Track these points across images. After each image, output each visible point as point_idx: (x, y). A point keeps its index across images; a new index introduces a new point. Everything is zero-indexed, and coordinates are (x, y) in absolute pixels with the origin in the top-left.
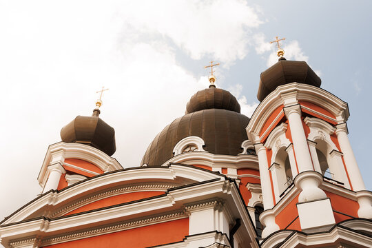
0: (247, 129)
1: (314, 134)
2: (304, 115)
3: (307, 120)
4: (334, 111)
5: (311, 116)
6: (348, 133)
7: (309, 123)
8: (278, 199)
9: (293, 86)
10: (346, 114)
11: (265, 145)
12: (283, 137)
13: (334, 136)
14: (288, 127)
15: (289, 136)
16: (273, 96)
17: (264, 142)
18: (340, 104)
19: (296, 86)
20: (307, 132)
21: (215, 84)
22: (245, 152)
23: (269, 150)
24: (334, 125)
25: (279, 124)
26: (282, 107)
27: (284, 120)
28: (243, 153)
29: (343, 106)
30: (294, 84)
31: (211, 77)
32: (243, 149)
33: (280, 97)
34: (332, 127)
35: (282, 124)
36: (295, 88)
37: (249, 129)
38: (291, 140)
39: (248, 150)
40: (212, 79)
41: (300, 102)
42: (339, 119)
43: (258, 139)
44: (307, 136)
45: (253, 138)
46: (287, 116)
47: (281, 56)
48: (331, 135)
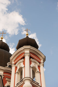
0: (10, 58)
1: (33, 64)
2: (31, 57)
3: (31, 59)
4: (41, 58)
5: (33, 58)
6: (44, 66)
7: (31, 60)
8: (16, 85)
9: (29, 47)
10: (44, 60)
11: (15, 65)
12: (22, 64)
13: (39, 67)
14: (25, 60)
15: (24, 64)
16: (22, 49)
17: (15, 64)
18: (43, 56)
19: (30, 47)
20: (30, 63)
21: (2, 40)
22: (8, 66)
23: (16, 67)
24: (40, 63)
25: (22, 59)
26: (24, 53)
27: (24, 58)
28: (7, 67)
29: (44, 57)
30: (30, 46)
31: (1, 37)
32: (7, 65)
33: (24, 49)
34: (39, 63)
35: (23, 59)
36: (30, 48)
37: (11, 58)
38: (24, 65)
39: (9, 66)
40: (2, 38)
41: (30, 53)
42: (42, 61)
43: (13, 63)
44: (30, 65)
45: (12, 62)
46: (25, 56)
47: (27, 36)
48: (38, 66)
